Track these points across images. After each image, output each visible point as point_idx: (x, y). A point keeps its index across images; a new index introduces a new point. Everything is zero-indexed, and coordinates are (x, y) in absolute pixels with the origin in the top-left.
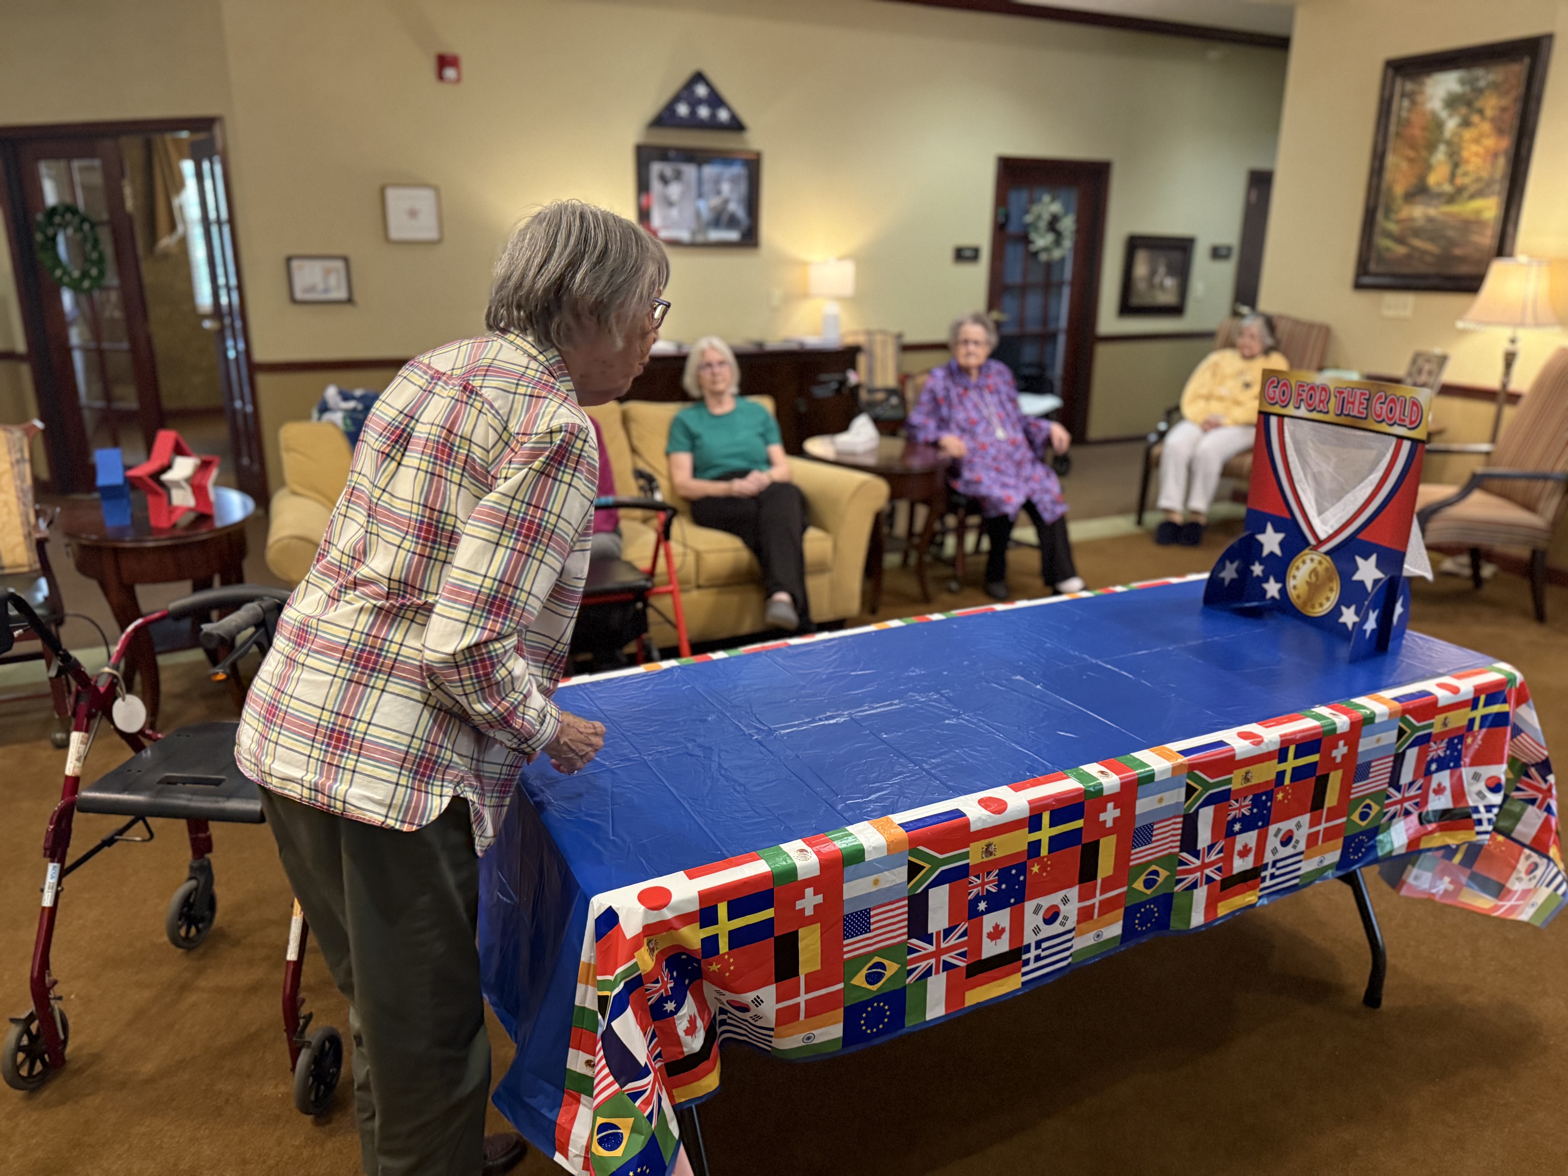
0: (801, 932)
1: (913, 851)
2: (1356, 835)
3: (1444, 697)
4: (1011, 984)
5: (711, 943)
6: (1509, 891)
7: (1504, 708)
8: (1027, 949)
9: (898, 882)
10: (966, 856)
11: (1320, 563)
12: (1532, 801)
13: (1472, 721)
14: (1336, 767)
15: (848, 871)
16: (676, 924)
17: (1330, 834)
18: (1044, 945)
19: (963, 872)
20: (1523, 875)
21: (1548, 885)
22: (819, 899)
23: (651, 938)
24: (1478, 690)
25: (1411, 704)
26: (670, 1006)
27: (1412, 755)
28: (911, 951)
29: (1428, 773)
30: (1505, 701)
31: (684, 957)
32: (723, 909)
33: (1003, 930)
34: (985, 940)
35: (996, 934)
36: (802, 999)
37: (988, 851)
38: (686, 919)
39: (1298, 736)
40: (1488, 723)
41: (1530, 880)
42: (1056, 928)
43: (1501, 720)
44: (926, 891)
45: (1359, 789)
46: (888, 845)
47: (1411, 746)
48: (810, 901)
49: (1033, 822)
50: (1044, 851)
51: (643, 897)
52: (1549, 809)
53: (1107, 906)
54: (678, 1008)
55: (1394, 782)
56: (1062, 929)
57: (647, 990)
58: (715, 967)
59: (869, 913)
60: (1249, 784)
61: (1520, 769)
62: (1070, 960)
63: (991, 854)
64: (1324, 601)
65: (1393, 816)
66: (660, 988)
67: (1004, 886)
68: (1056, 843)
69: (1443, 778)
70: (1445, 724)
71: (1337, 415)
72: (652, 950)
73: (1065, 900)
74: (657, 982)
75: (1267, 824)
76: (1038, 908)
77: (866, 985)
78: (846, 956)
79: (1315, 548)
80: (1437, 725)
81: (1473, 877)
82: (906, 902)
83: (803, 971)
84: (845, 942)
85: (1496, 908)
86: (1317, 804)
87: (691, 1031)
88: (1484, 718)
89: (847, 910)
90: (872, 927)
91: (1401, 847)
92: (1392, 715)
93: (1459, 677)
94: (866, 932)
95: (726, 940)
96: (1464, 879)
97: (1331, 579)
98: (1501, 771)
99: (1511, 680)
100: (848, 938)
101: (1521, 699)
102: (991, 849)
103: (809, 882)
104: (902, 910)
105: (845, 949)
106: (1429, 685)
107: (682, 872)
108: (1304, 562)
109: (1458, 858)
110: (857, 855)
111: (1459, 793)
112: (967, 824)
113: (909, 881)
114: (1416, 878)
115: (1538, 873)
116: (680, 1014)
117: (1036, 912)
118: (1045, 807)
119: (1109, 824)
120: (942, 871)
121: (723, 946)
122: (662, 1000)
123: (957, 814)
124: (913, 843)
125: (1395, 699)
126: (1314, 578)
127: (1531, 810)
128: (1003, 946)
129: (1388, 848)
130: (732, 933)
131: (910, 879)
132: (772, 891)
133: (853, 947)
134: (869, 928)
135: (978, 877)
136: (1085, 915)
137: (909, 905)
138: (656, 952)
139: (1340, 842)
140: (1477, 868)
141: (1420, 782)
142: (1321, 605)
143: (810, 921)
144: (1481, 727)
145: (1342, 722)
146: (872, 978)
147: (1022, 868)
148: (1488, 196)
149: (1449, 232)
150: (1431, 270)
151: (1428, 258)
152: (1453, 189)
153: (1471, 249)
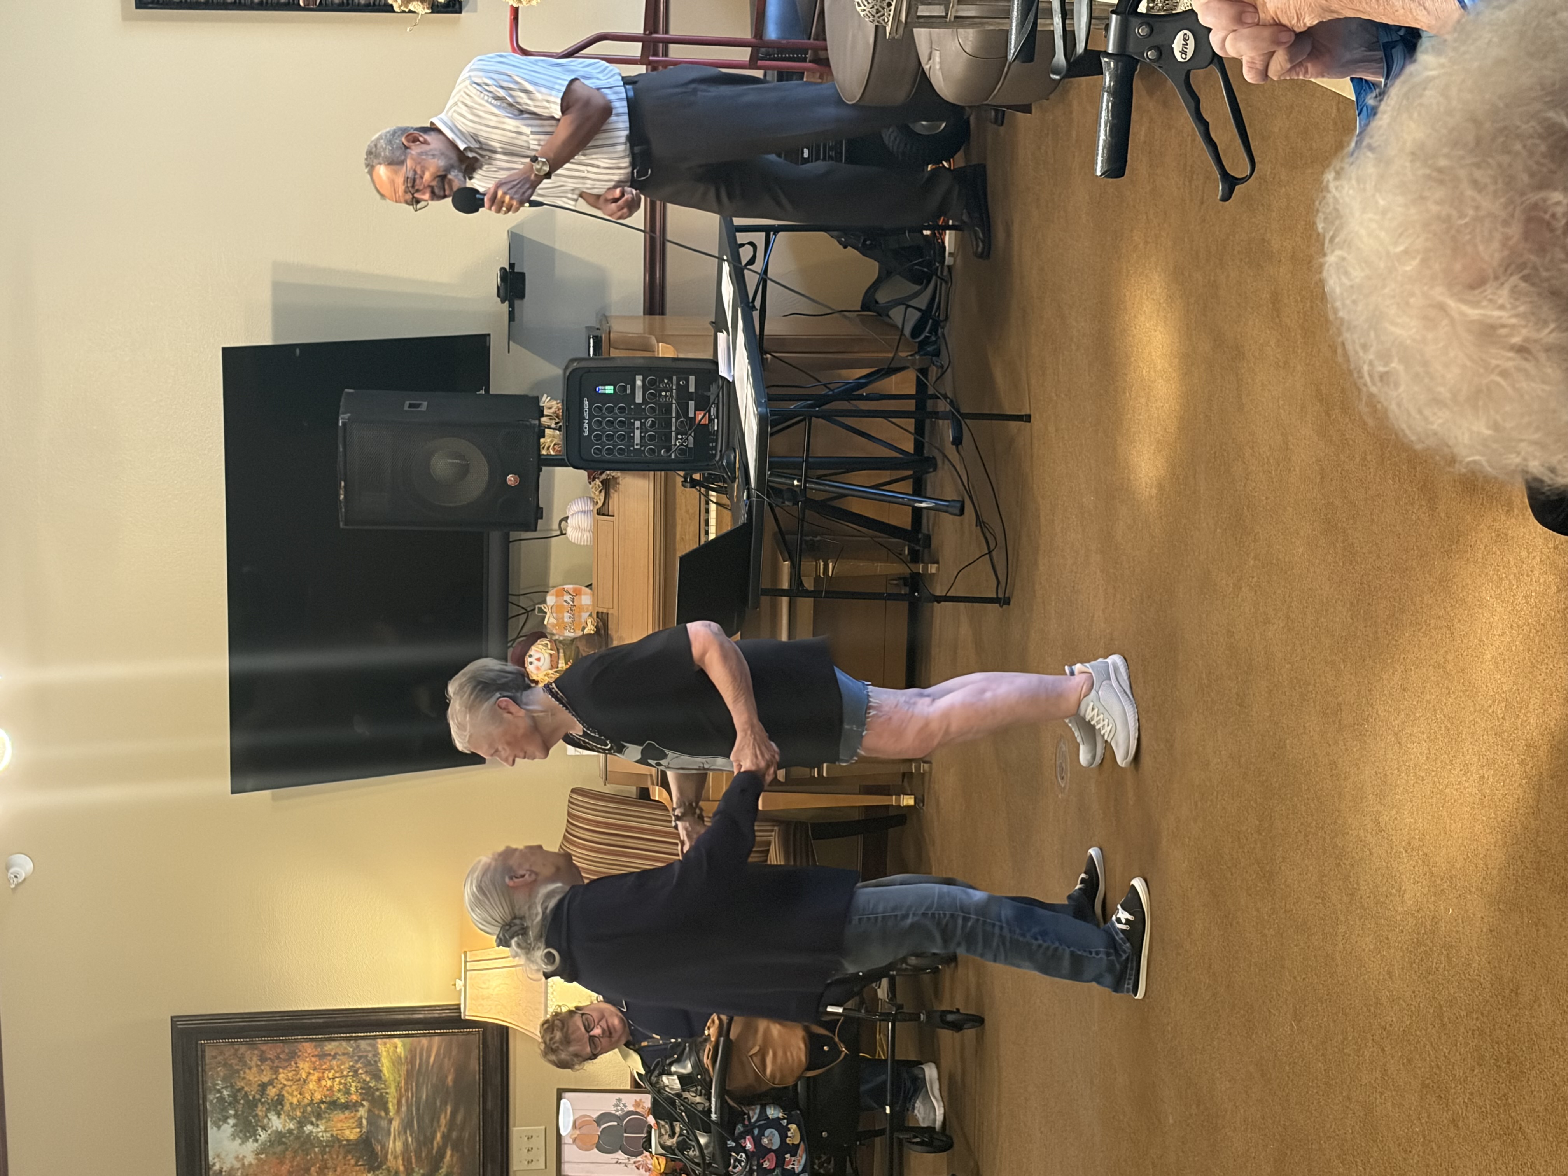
148: (377, 1054)
149: (424, 1097)
150: (476, 1109)
151: (459, 1118)
152: (364, 1103)
153: (446, 1060)
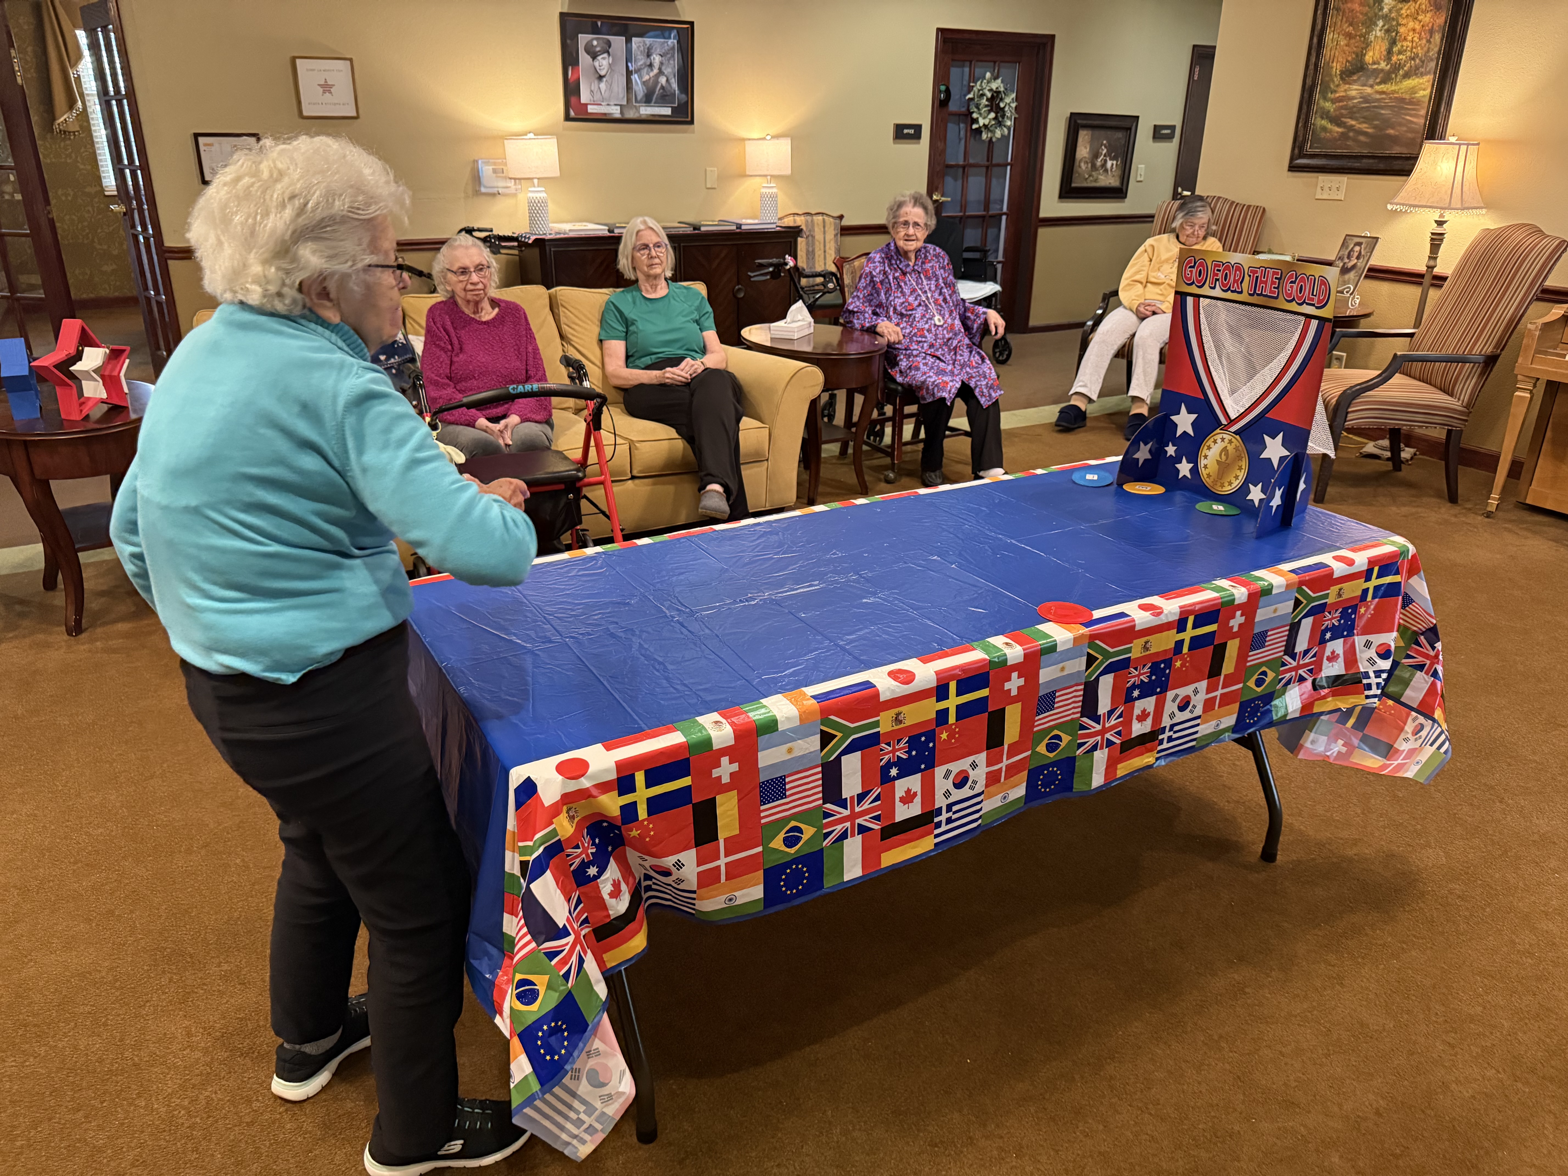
0: (719, 799)
1: (825, 721)
2: (1253, 700)
3: (1339, 569)
4: (924, 845)
5: (629, 811)
6: (1397, 751)
7: (1396, 579)
8: (939, 812)
9: (812, 750)
10: (876, 724)
11: (1230, 442)
12: (1421, 667)
13: (1366, 591)
14: (1234, 636)
15: (762, 740)
16: (594, 792)
17: (1226, 700)
18: (955, 808)
19: (874, 740)
20: (1410, 736)
21: (1431, 745)
22: (735, 767)
23: (570, 805)
24: (1372, 562)
25: (1307, 576)
26: (592, 871)
27: (1307, 624)
28: (827, 815)
29: (1323, 642)
30: (1397, 573)
31: (605, 824)
32: (640, 778)
33: (915, 794)
34: (898, 804)
35: (908, 798)
36: (722, 862)
37: (897, 720)
38: (604, 787)
39: (1198, 607)
40: (1380, 593)
41: (1416, 740)
42: (966, 792)
43: (1393, 590)
44: (839, 758)
45: (1255, 657)
46: (800, 715)
47: (1306, 616)
48: (726, 769)
49: (941, 692)
50: (952, 719)
51: (561, 768)
52: (1435, 674)
53: (1012, 770)
54: (601, 873)
55: (1289, 650)
56: (971, 793)
57: (568, 856)
58: (635, 833)
59: (784, 780)
60: (1148, 653)
61: (1411, 637)
62: (980, 821)
63: (901, 722)
64: (1233, 480)
65: (1288, 683)
66: (581, 854)
67: (914, 753)
68: (963, 711)
69: (1337, 646)
70: (1340, 595)
71: (1250, 295)
72: (572, 818)
73: (974, 766)
74: (577, 847)
75: (1164, 690)
76: (948, 773)
77: (784, 848)
78: (763, 821)
79: (1225, 428)
80: (1332, 595)
81: (1364, 740)
82: (820, 769)
83: (722, 835)
84: (762, 808)
85: (1384, 767)
86: (1215, 671)
87: (616, 893)
88: (1377, 588)
89: (763, 778)
90: (788, 793)
91: (1294, 711)
92: (1288, 586)
93: (1354, 550)
94: (782, 798)
95: (645, 806)
96: (1356, 742)
97: (1240, 458)
98: (1391, 639)
99: (1403, 552)
100: (765, 804)
101: (1413, 570)
102: (901, 717)
103: (724, 751)
104: (816, 776)
105: (762, 815)
106: (1326, 558)
107: (600, 745)
108: (1215, 442)
109: (1352, 721)
110: (771, 726)
111: (1351, 659)
112: (877, 695)
113: (822, 750)
114: (1313, 742)
115: (1424, 733)
116: (602, 878)
117: (946, 776)
118: (952, 678)
119: (1014, 693)
120: (853, 740)
121: (642, 812)
122: (584, 865)
123: (868, 685)
124: (825, 714)
125: (1293, 571)
126: (1224, 457)
127: (1419, 675)
128: (915, 809)
129: (1281, 713)
130: (649, 800)
131: (823, 747)
132: (688, 759)
133: (770, 812)
134: (785, 794)
135: (889, 744)
136: (993, 779)
137: (823, 772)
138: (576, 820)
139: (1236, 706)
140: (1369, 730)
141: (1315, 650)
142: (1230, 484)
143: (726, 788)
144: (1374, 597)
145: (1240, 594)
146: (790, 842)
147: (931, 736)
148: (1422, 75)
149: (1383, 112)
150: (1365, 151)
151: (1362, 138)
152: (1389, 66)
153: (1405, 129)
